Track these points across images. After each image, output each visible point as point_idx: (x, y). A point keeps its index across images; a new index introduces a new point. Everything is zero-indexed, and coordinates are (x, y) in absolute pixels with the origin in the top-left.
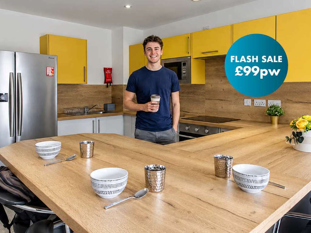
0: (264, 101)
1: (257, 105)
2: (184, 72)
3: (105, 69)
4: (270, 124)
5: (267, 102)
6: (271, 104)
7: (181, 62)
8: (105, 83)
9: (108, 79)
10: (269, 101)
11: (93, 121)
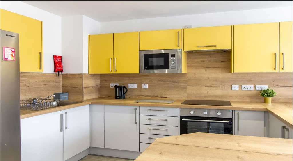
0: (252, 86)
1: (245, 90)
2: (173, 63)
3: (55, 57)
4: (264, 103)
5: (255, 87)
6: (258, 89)
7: (169, 54)
8: (55, 71)
9: (58, 67)
10: (257, 86)
11: (61, 115)
